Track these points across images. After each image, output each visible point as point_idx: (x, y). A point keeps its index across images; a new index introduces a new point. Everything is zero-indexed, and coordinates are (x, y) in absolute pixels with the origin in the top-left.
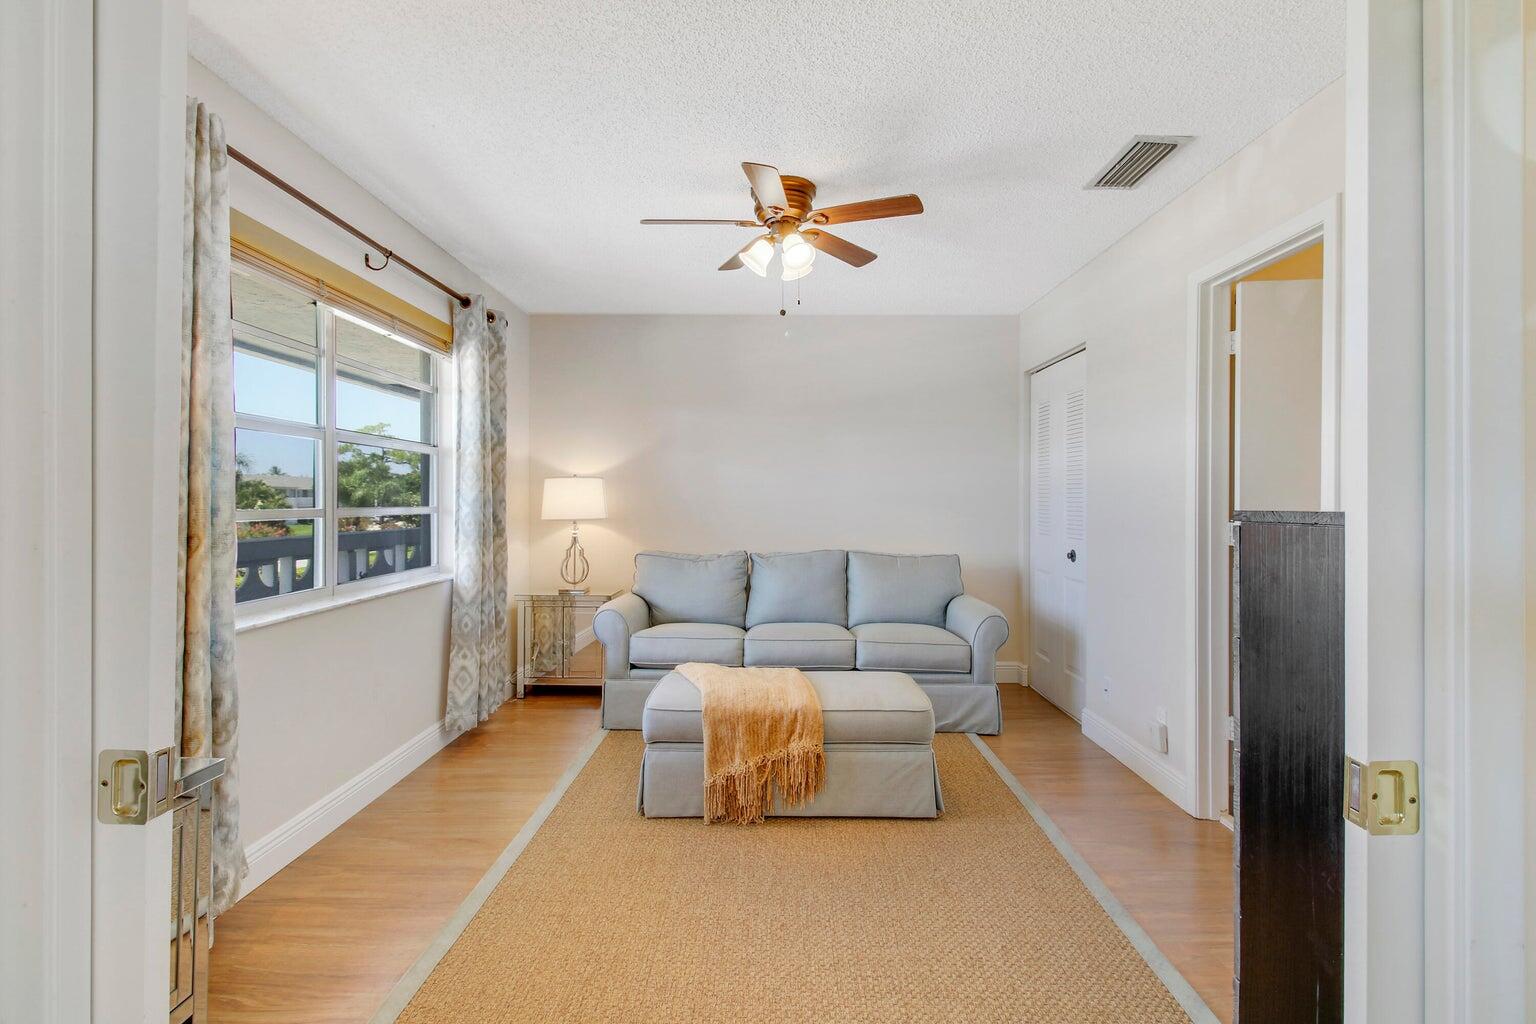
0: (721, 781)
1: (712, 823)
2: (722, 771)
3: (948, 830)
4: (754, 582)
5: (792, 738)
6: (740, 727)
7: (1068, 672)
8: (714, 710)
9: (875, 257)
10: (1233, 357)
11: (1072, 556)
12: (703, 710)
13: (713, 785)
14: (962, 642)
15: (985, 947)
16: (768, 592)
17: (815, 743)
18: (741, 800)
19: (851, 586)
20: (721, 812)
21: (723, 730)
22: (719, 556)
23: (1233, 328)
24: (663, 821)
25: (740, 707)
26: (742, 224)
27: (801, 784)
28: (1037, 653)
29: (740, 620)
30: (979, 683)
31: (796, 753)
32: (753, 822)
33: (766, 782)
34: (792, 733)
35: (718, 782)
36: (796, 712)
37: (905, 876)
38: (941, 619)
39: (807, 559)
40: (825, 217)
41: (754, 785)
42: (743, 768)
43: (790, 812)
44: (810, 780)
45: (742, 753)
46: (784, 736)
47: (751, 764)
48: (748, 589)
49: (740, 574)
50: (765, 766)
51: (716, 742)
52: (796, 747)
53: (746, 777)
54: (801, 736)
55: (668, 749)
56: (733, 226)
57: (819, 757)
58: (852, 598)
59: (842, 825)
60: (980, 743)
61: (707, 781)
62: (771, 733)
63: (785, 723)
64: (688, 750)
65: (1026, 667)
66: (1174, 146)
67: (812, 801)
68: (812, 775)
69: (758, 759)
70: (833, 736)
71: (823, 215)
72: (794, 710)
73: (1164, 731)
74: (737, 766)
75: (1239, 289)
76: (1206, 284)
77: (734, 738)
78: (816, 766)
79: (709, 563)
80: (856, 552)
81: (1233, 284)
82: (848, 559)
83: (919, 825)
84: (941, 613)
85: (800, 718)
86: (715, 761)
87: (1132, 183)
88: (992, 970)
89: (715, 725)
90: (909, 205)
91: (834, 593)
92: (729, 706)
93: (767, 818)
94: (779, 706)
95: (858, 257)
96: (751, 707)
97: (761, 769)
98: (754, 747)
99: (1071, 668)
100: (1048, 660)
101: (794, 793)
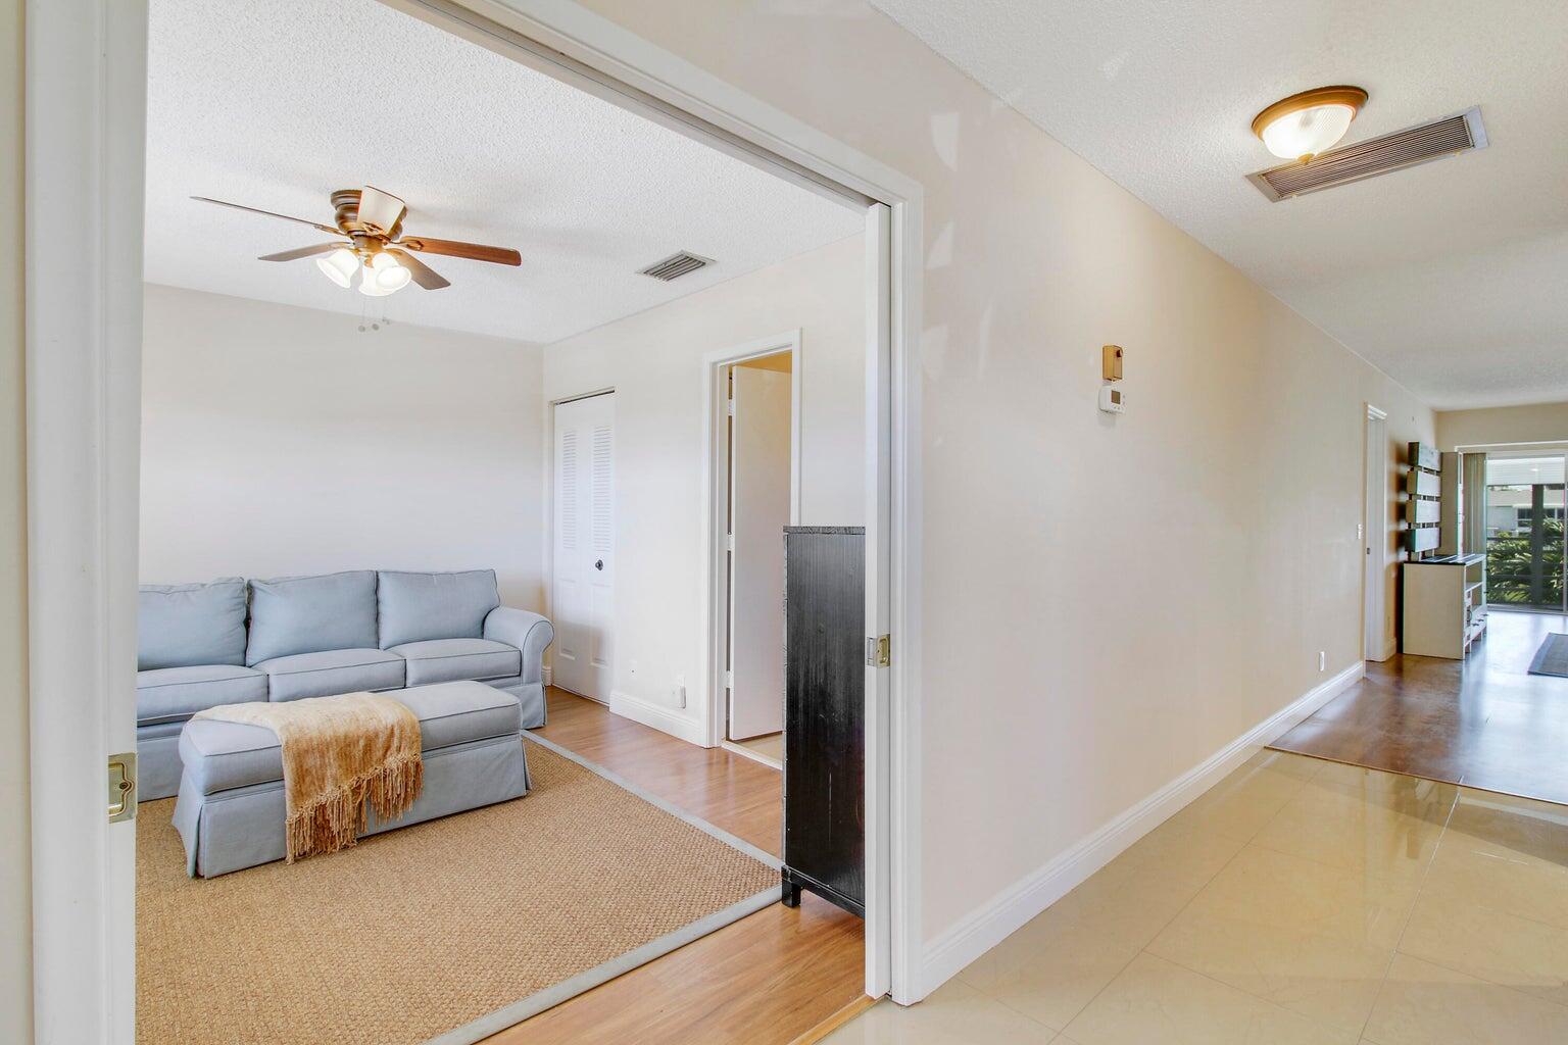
0: (308, 814)
1: (296, 861)
2: (309, 805)
3: (540, 800)
4: (256, 612)
5: (389, 753)
6: (331, 753)
7: (596, 665)
8: (296, 741)
9: (449, 284)
10: (730, 417)
11: (599, 565)
12: (283, 744)
13: (300, 821)
14: (511, 649)
15: (605, 862)
16: (274, 624)
17: (414, 752)
18: (335, 826)
19: (382, 608)
20: (309, 845)
21: (311, 762)
22: (203, 585)
23: (730, 398)
24: (230, 876)
25: (328, 734)
26: (324, 228)
27: (399, 796)
28: (562, 655)
29: (240, 657)
30: (528, 683)
31: (394, 766)
32: (346, 847)
33: (361, 803)
34: (387, 749)
35: (305, 815)
36: (393, 726)
37: (521, 841)
38: (480, 632)
39: (328, 582)
40: (419, 244)
41: (350, 808)
42: (337, 793)
43: (383, 828)
44: (409, 790)
45: (335, 779)
46: (380, 754)
47: (346, 787)
48: (247, 622)
49: (239, 604)
50: (359, 787)
51: (301, 775)
52: (393, 762)
53: (340, 804)
54: (399, 750)
55: (232, 797)
56: (312, 227)
57: (417, 765)
58: (383, 619)
59: (442, 824)
60: (532, 736)
61: (292, 816)
62: (365, 753)
63: (381, 742)
64: (261, 791)
65: (549, 668)
66: (704, 264)
67: (410, 809)
68: (411, 784)
69: (352, 781)
70: (432, 743)
71: (418, 242)
72: (389, 726)
73: (684, 691)
74: (329, 793)
75: (734, 370)
76: (715, 364)
77: (323, 766)
78: (414, 776)
79: (189, 594)
80: (386, 572)
81: (730, 367)
82: (378, 580)
83: (512, 805)
84: (479, 626)
85: (397, 732)
86: (299, 795)
87: (670, 278)
88: (617, 872)
89: (300, 756)
90: (511, 258)
91: (363, 618)
92: (315, 734)
93: (358, 840)
94: (372, 725)
95: (431, 280)
96: (341, 731)
97: (356, 791)
98: (349, 771)
99: (597, 660)
100: (573, 658)
101: (390, 806)
